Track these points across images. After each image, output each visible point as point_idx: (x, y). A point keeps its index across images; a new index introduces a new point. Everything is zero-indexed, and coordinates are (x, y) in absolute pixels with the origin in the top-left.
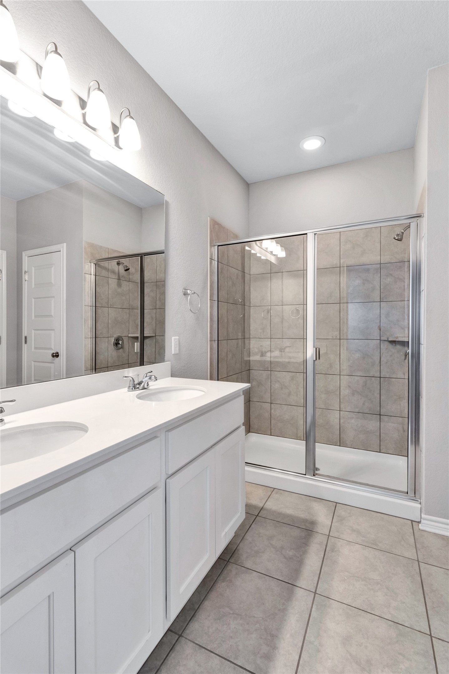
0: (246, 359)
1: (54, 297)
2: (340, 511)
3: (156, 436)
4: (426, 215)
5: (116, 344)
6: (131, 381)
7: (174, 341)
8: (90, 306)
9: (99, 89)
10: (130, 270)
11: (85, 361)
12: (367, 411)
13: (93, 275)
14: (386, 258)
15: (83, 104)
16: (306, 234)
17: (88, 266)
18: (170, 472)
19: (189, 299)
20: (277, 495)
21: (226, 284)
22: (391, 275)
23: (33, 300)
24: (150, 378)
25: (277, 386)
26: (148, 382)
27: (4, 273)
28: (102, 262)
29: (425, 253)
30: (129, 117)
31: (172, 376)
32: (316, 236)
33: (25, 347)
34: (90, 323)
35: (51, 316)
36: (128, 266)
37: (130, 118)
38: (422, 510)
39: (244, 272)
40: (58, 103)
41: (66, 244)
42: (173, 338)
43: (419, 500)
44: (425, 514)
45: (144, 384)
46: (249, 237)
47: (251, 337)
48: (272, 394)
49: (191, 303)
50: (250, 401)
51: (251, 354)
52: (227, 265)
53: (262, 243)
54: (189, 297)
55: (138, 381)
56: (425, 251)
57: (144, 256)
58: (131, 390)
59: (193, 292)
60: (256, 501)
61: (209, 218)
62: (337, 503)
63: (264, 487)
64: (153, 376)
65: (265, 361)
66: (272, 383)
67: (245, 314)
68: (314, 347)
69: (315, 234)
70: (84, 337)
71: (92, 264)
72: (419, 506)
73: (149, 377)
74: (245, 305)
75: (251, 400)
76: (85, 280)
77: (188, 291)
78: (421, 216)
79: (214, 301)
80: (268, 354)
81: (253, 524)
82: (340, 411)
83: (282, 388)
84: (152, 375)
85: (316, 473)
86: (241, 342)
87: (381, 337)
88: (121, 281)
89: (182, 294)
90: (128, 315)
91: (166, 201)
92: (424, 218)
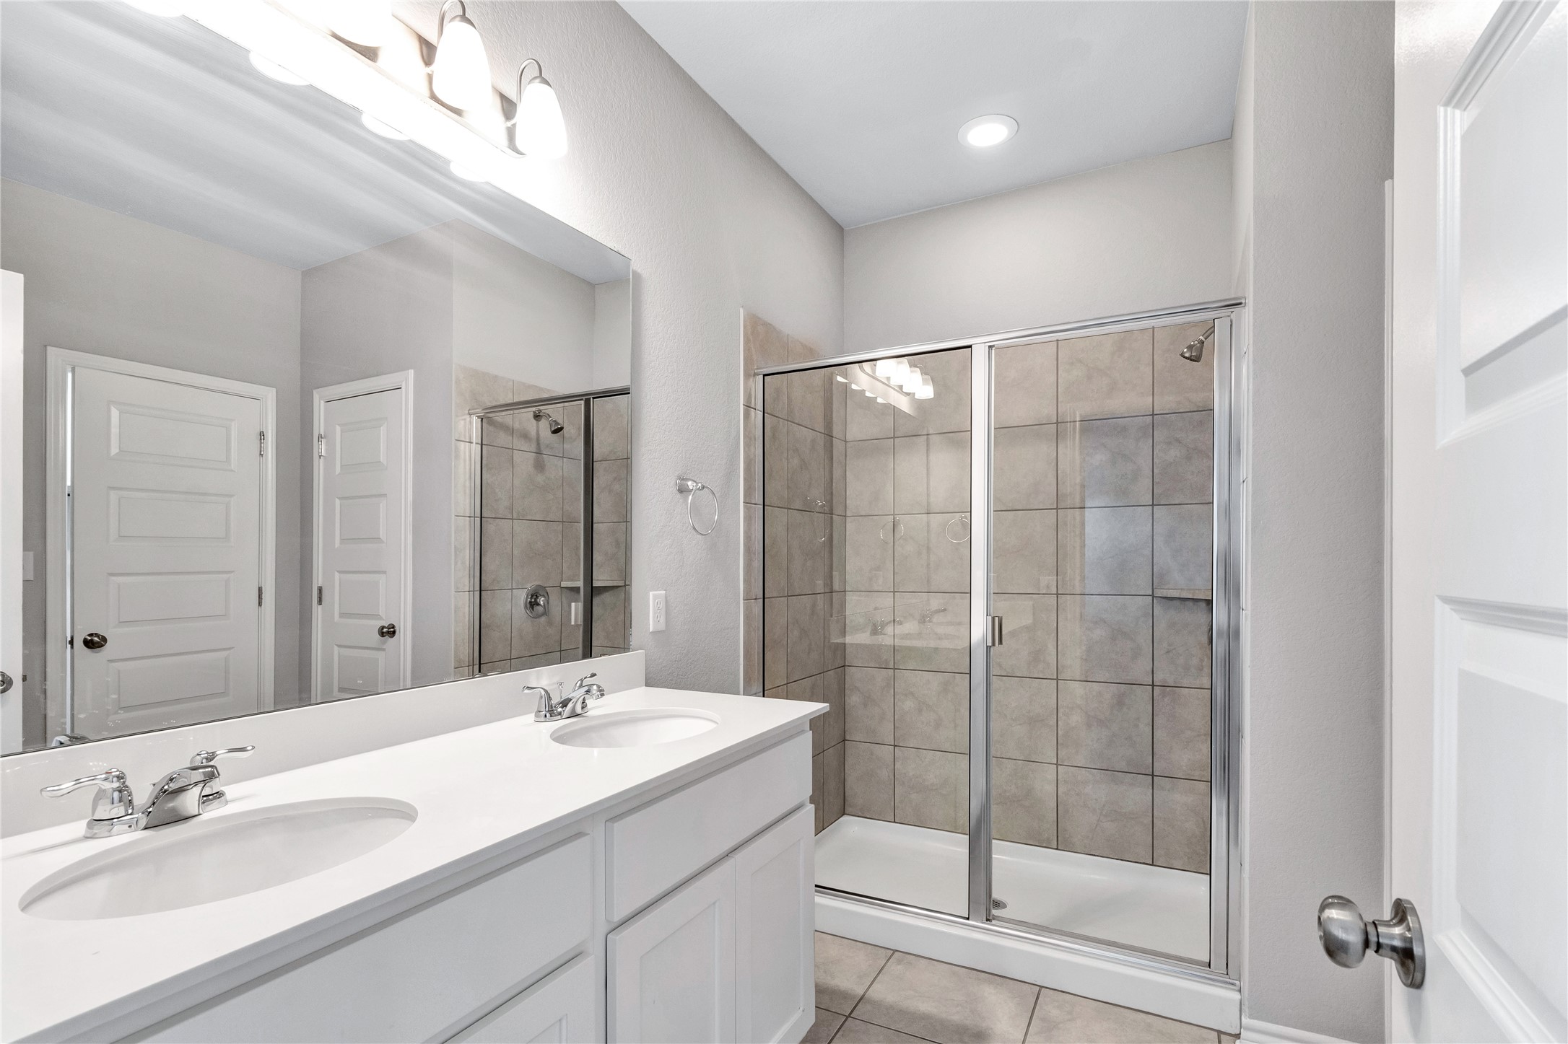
0: (836, 640)
1: (385, 495)
2: (1049, 1008)
3: (580, 833)
4: (1250, 301)
5: (533, 604)
6: (541, 697)
7: (654, 600)
8: (470, 517)
9: (464, 18)
10: (564, 430)
11: (456, 645)
12: (1122, 765)
13: (476, 443)
14: (1166, 401)
15: (428, 51)
16: (970, 346)
17: (465, 423)
18: (617, 918)
19: (689, 501)
20: (899, 967)
21: (786, 464)
22: (1178, 441)
23: (338, 501)
24: (588, 691)
25: (908, 705)
26: (584, 699)
27: (270, 439)
28: (498, 414)
29: (1248, 392)
30: (538, 80)
31: (647, 685)
32: (993, 351)
33: (318, 612)
34: (468, 556)
35: (378, 540)
36: (560, 421)
37: (540, 82)
38: (1243, 1007)
39: (829, 435)
40: (369, 53)
41: (412, 371)
42: (651, 593)
43: (1237, 983)
44: (1251, 1017)
45: (574, 706)
46: (842, 352)
47: (848, 588)
48: (896, 725)
49: (695, 510)
50: (844, 740)
51: (847, 629)
52: (788, 421)
53: (875, 365)
54: (690, 497)
55: (561, 698)
56: (1248, 389)
57: (594, 398)
58: (543, 719)
59: (700, 485)
60: (848, 981)
61: (741, 310)
62: (1043, 987)
63: (870, 947)
64: (595, 687)
65: (880, 647)
66: (897, 697)
67: (834, 536)
68: (987, 615)
69: (990, 347)
70: (453, 589)
71: (475, 418)
72: (1237, 996)
73: (586, 688)
74: (832, 514)
75: (847, 738)
76: (457, 457)
77: (690, 483)
78: (1240, 304)
79: (755, 504)
80: (889, 630)
81: (837, 1036)
82: (1057, 764)
83: (920, 711)
84: (594, 685)
85: (993, 915)
86: (822, 601)
87: (1155, 590)
88: (543, 458)
89: (675, 490)
90: (560, 536)
91: (635, 273)
92: (1247, 308)
